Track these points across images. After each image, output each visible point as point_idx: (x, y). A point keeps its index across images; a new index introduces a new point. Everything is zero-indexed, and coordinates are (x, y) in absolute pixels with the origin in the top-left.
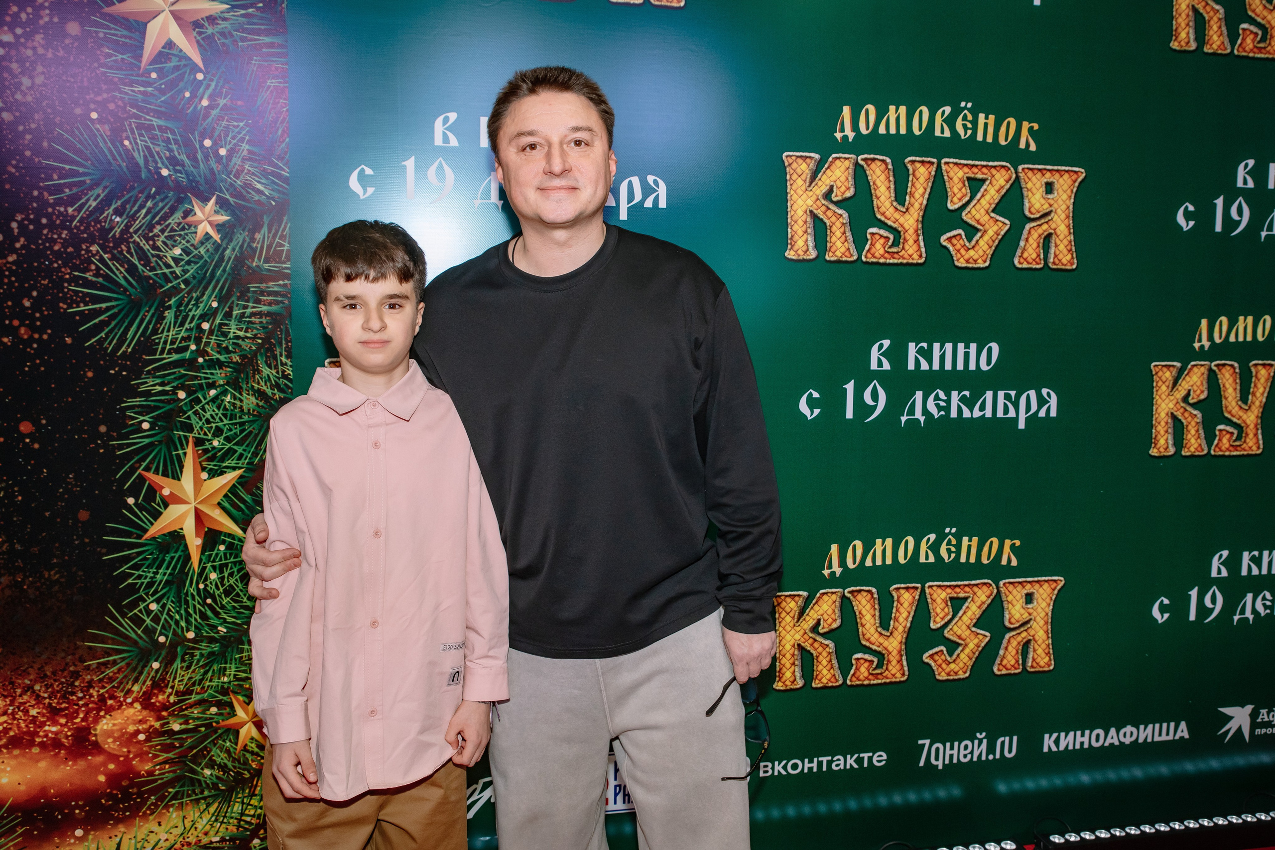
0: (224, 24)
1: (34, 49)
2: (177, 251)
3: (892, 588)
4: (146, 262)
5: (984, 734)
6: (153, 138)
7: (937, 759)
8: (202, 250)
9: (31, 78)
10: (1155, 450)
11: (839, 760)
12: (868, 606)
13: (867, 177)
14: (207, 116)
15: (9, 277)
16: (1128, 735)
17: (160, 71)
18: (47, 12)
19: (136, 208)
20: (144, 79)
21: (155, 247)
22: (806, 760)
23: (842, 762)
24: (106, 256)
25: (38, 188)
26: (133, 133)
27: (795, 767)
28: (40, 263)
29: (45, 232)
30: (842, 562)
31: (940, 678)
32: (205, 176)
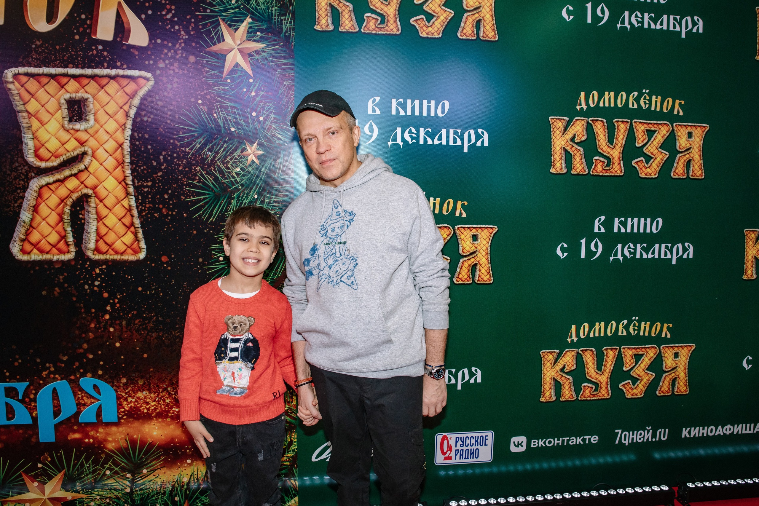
0: (263, 54)
1: (174, 70)
2: (238, 170)
3: (603, 349)
4: (223, 176)
5: (650, 427)
6: (228, 112)
7: (625, 440)
8: (250, 169)
9: (172, 84)
10: (746, 276)
11: (573, 439)
12: (591, 358)
13: (593, 129)
14: (254, 100)
15: (158, 183)
16: (728, 430)
17: (232, 79)
18: (180, 52)
19: (218, 148)
20: (224, 83)
21: (227, 168)
22: (556, 439)
23: (575, 441)
24: (203, 172)
25: (173, 139)
26: (218, 110)
27: (550, 442)
28: (173, 176)
29: (175, 160)
30: (578, 335)
31: (628, 397)
32: (252, 131)
